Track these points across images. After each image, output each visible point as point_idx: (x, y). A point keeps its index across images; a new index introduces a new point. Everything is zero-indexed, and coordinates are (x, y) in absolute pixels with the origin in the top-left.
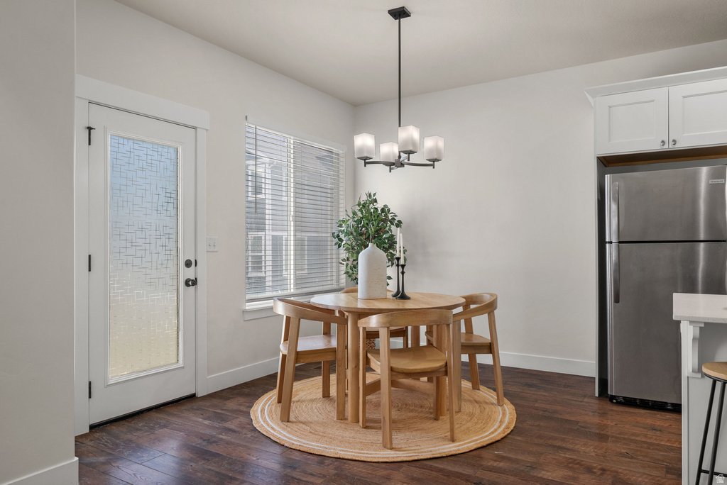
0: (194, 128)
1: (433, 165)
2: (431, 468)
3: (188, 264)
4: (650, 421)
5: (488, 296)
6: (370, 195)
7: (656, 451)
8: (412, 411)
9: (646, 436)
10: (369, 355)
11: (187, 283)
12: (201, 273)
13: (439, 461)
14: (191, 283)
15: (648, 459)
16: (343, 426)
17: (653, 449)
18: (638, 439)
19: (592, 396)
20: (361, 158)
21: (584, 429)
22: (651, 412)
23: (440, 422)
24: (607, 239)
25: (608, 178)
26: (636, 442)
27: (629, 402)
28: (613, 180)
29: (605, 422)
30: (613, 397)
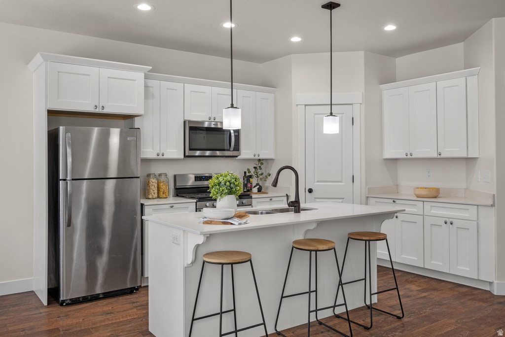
4: (99, 310)
7: (124, 326)
9: (108, 319)
15: (126, 333)
17: (121, 326)
18: (107, 323)
19: (43, 306)
21: (68, 332)
22: (92, 303)
24: (61, 177)
25: (61, 129)
26: (108, 325)
27: (75, 302)
28: (66, 132)
29: (75, 321)
30: (63, 301)
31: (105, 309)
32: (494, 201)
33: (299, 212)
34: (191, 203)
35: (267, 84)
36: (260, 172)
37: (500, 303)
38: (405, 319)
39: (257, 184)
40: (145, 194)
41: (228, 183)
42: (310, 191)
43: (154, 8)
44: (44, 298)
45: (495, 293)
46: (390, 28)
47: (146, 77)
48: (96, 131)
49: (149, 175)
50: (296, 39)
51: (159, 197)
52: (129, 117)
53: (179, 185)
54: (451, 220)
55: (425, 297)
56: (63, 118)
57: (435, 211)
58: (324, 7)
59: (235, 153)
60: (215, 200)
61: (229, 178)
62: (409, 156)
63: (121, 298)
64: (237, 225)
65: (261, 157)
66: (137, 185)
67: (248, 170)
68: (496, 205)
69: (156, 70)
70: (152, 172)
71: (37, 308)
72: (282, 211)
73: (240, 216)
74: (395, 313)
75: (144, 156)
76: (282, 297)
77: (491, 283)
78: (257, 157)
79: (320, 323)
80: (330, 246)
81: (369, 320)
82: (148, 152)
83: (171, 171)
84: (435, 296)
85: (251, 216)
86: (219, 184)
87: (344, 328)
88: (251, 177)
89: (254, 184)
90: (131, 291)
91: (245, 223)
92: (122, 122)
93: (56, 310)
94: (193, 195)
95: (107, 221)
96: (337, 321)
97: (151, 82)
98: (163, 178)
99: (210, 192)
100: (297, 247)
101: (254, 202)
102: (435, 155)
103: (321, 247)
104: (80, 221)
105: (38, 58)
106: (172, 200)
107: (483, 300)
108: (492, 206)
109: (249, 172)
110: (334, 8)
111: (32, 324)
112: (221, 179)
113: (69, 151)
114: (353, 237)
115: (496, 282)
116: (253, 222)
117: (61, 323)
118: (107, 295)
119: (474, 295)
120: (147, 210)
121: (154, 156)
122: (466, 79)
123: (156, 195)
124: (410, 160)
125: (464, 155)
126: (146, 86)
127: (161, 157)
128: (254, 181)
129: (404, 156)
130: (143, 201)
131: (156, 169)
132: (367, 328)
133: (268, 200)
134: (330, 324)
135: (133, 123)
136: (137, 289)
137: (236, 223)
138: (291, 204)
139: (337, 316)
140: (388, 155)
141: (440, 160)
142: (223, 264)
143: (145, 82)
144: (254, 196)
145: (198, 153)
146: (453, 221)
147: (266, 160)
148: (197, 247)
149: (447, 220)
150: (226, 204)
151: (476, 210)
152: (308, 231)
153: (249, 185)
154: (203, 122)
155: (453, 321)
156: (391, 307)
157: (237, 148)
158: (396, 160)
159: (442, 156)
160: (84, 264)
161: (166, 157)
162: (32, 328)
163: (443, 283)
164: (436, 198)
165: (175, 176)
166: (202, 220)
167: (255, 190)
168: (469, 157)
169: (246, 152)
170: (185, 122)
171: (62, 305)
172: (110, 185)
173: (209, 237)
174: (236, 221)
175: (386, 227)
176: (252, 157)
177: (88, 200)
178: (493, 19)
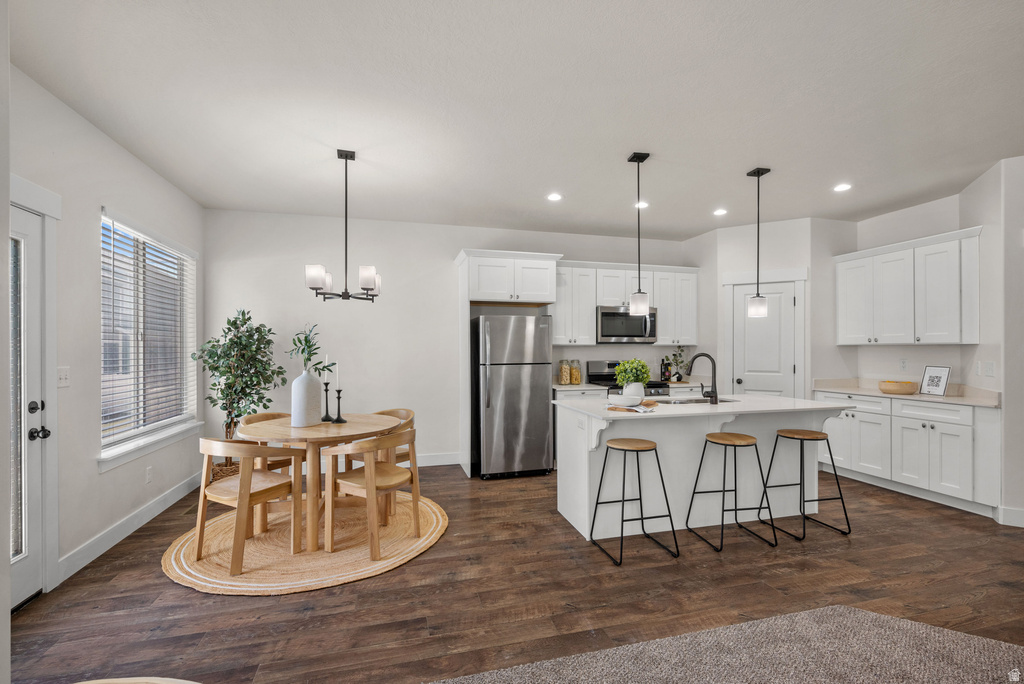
0: (42, 215)
1: (372, 300)
2: (425, 562)
3: (33, 408)
4: (514, 486)
5: (404, 412)
6: (243, 313)
7: (536, 503)
8: (355, 525)
9: (521, 496)
10: (339, 481)
11: (32, 435)
12: (51, 418)
13: (425, 555)
14: (39, 434)
16: (303, 558)
17: (533, 503)
18: (520, 499)
19: (467, 478)
20: (313, 289)
21: (487, 502)
23: (389, 526)
24: (481, 362)
25: (481, 318)
26: (521, 501)
27: (494, 477)
28: (486, 320)
29: (493, 494)
30: (484, 475)
31: (520, 486)
32: (1000, 402)
33: (716, 403)
34: (602, 390)
35: (688, 263)
36: (680, 359)
37: (1006, 535)
38: (852, 536)
39: (677, 373)
40: (558, 379)
41: (634, 371)
42: (739, 382)
43: (564, 196)
44: (468, 471)
45: (1001, 522)
46: (842, 188)
47: (558, 265)
48: (513, 318)
49: (561, 362)
50: (720, 212)
51: (571, 383)
52: (543, 305)
53: (592, 371)
54: (931, 423)
55: (887, 515)
56: (484, 308)
57: (907, 411)
58: (749, 174)
59: (651, 339)
60: (621, 388)
61: (635, 365)
62: (873, 342)
63: (534, 478)
64: (642, 413)
65: (680, 344)
66: (550, 370)
67: (667, 357)
68: (1003, 407)
69: (569, 257)
70: (565, 358)
71: (462, 479)
72: (698, 401)
73: (647, 405)
74: (840, 528)
75: (554, 343)
76: (694, 493)
77: (994, 509)
78: (676, 344)
79: (740, 526)
80: (750, 441)
81: (801, 531)
82: (561, 338)
83: (584, 358)
84: (903, 515)
85: (660, 404)
86: (625, 371)
87: (768, 534)
88: (669, 364)
89: (673, 373)
90: (542, 473)
91: (651, 411)
92: (536, 310)
93: (478, 483)
94: (605, 383)
95: (524, 406)
96: (762, 526)
97: (563, 270)
98: (575, 365)
99: (616, 379)
100: (711, 440)
101: (671, 391)
102: (911, 341)
103: (738, 443)
104: (499, 404)
105: (462, 254)
106: (584, 386)
107: (977, 528)
108: (996, 407)
109: (668, 359)
110: (762, 174)
111: (457, 492)
112: (627, 366)
113: (488, 338)
114: (783, 435)
115: (1001, 507)
116: (661, 410)
117: (481, 494)
118: (522, 474)
119: (964, 520)
120: (558, 395)
121: (567, 343)
122: (960, 243)
123: (568, 382)
124: (874, 346)
125: (956, 340)
126: (558, 274)
127: (573, 343)
128: (673, 369)
129: (867, 343)
130: (554, 387)
131: (569, 356)
132: (798, 539)
133: (688, 390)
134: (754, 529)
135: (546, 310)
136: (549, 472)
137: (641, 411)
138: (706, 394)
139: (763, 522)
140: (842, 341)
141: (918, 348)
142: (625, 451)
143: (557, 270)
144: (671, 385)
145: (613, 339)
146: (935, 424)
147: (688, 346)
148: (601, 432)
149: (926, 423)
150: (633, 392)
151: (971, 413)
152: (725, 424)
153: (667, 374)
154: (618, 308)
155: (923, 546)
156: (834, 520)
157: (653, 334)
158: (855, 347)
159: (922, 342)
160: (502, 444)
161: (577, 343)
162: (457, 496)
163: (919, 502)
164: (911, 394)
165: (588, 363)
166: (607, 406)
167: (674, 379)
168: (964, 342)
169: (664, 338)
170: (597, 308)
171: (482, 479)
172: (527, 371)
173: (613, 423)
174: (641, 409)
175: (830, 426)
176: (671, 343)
177: (506, 386)
178: (1003, 161)
